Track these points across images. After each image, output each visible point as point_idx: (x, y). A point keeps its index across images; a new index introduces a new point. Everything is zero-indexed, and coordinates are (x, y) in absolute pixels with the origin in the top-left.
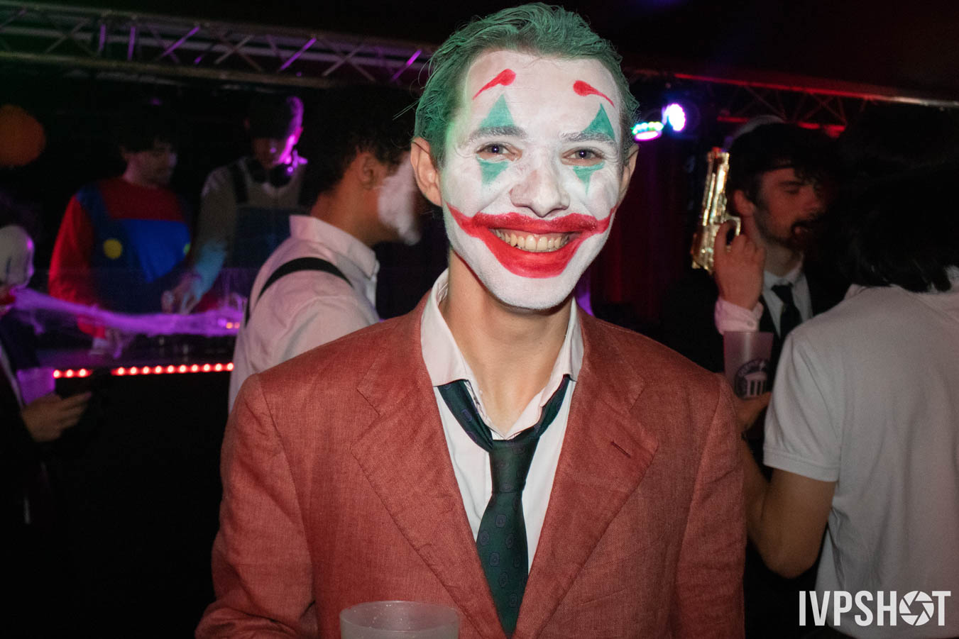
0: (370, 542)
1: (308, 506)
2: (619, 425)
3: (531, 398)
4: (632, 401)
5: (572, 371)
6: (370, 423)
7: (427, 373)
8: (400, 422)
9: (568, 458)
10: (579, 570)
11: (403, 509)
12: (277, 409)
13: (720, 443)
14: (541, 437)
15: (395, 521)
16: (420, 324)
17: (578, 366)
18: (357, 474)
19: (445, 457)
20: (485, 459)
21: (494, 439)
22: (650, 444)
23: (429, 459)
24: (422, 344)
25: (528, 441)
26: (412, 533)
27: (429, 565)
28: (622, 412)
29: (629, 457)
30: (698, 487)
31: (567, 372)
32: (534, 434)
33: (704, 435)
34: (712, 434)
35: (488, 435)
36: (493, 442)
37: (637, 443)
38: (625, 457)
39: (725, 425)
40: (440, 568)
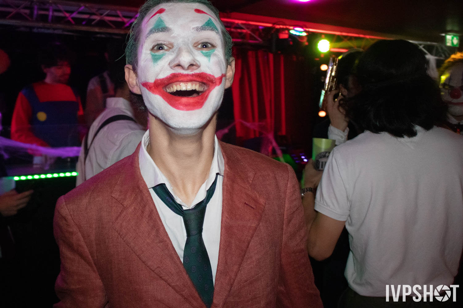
0: (129, 271)
1: (96, 258)
2: (247, 194)
3: (200, 186)
4: (251, 182)
5: (220, 171)
6: (120, 211)
7: (144, 182)
8: (135, 209)
9: (226, 215)
10: (239, 268)
11: (143, 252)
12: (73, 211)
13: (293, 195)
14: (208, 205)
15: (140, 258)
16: (138, 158)
17: (223, 168)
18: (118, 238)
19: (159, 222)
20: (181, 220)
21: (184, 209)
22: (262, 201)
23: (152, 224)
24: (140, 168)
25: (201, 208)
26: (149, 263)
27: (161, 277)
28: (247, 188)
29: (254, 209)
30: (285, 217)
31: (218, 172)
32: (203, 204)
33: (285, 192)
34: (288, 191)
35: (180, 208)
36: (184, 211)
37: (256, 201)
38: (252, 209)
39: (294, 187)
40: (166, 278)
